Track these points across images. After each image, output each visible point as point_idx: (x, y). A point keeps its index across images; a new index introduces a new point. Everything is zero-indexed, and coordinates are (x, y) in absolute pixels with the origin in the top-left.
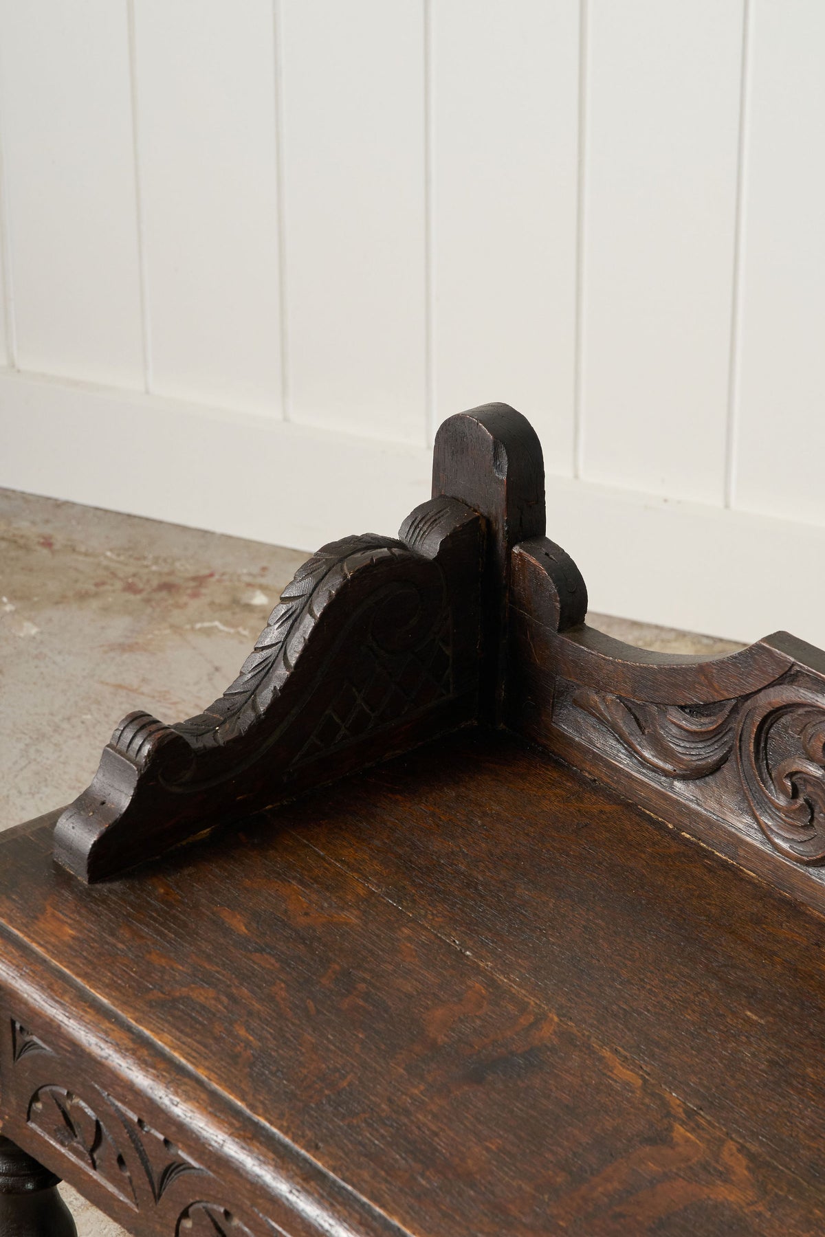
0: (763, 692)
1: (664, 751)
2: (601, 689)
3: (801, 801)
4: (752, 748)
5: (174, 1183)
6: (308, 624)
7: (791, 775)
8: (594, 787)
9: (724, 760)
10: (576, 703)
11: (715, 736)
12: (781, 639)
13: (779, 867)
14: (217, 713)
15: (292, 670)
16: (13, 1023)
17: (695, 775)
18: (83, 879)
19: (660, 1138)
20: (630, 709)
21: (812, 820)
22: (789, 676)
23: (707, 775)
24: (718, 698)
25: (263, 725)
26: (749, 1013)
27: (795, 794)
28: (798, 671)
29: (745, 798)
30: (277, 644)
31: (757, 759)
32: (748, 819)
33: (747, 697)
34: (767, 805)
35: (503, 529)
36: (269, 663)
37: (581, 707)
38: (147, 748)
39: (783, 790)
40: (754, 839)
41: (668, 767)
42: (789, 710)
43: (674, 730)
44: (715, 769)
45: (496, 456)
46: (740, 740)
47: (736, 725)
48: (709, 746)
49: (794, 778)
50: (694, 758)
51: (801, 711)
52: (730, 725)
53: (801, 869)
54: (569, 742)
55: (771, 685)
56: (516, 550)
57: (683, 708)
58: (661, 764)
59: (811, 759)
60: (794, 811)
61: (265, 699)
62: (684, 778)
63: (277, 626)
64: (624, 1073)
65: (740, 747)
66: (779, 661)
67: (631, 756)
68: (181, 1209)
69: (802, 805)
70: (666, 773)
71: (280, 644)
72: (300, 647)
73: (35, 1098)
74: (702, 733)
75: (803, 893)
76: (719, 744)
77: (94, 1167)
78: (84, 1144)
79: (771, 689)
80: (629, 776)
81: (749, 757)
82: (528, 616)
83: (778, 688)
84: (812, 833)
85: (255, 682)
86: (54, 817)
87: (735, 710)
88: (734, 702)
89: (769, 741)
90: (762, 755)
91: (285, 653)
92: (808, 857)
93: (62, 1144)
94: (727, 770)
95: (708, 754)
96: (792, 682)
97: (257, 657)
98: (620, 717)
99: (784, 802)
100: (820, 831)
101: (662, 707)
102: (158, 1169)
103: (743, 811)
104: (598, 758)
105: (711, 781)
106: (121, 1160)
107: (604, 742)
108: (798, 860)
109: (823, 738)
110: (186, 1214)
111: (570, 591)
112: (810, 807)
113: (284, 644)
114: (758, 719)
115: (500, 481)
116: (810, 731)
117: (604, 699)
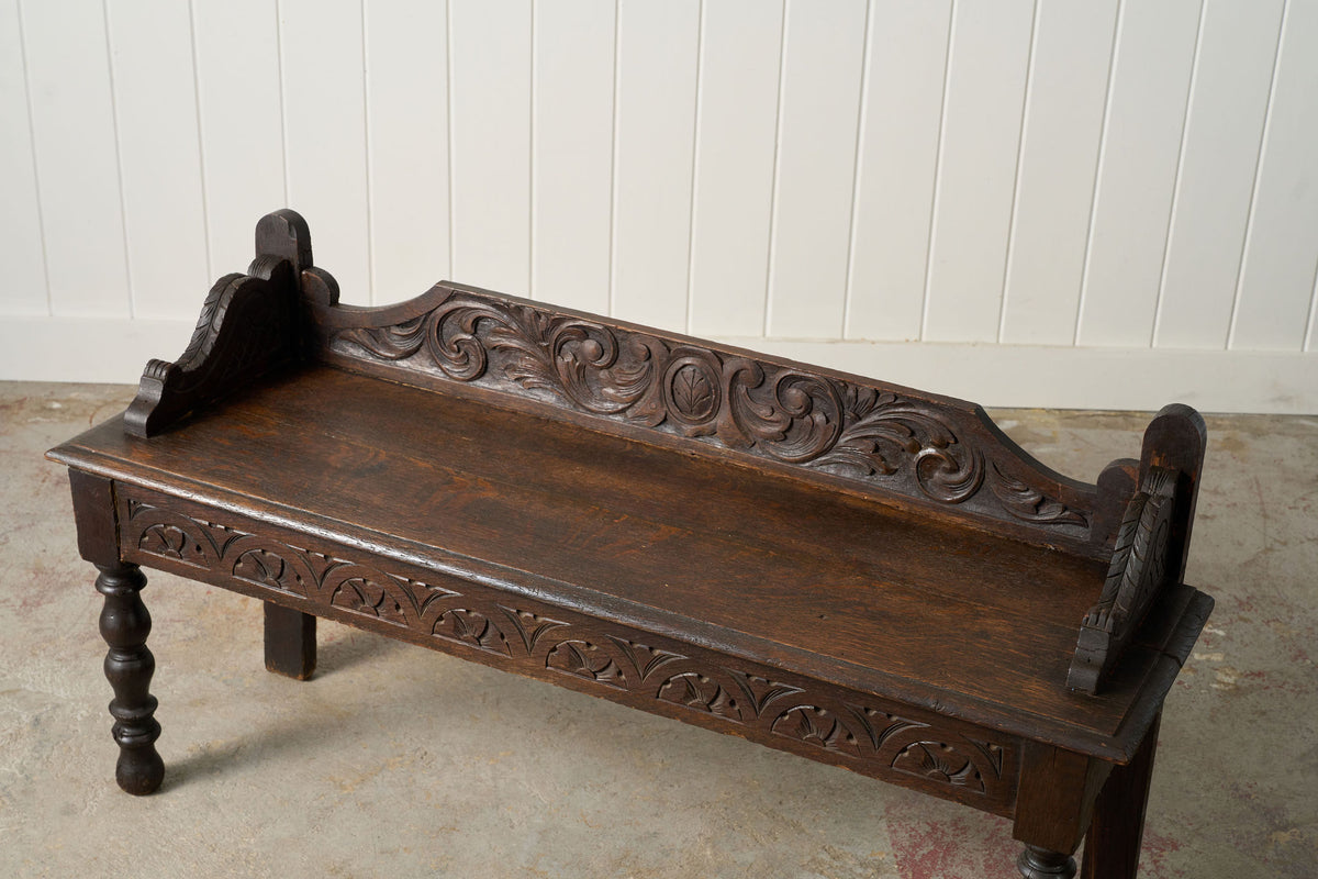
0: (439, 308)
1: (391, 349)
2: (354, 328)
3: (462, 353)
4: (436, 335)
5: (232, 547)
6: (222, 313)
7: (456, 343)
8: (354, 373)
9: (421, 345)
10: (342, 338)
11: (416, 335)
12: (442, 282)
13: (454, 386)
15: (219, 333)
16: (129, 501)
17: (407, 355)
18: (144, 436)
19: (450, 482)
20: (370, 334)
21: (468, 361)
22: (452, 297)
23: (413, 354)
24: (416, 316)
25: (209, 361)
26: (463, 438)
27: (459, 351)
28: (455, 294)
29: (434, 359)
30: (207, 324)
31: (438, 340)
32: (435, 369)
33: (432, 311)
34: (445, 359)
35: (297, 264)
36: (205, 334)
37: (346, 339)
38: (164, 374)
39: (453, 351)
40: (440, 376)
41: (393, 355)
42: (452, 313)
43: (396, 338)
44: (416, 350)
45: (290, 231)
46: (429, 333)
47: (427, 327)
48: (413, 340)
50: (407, 348)
51: (459, 311)
52: (423, 328)
53: (466, 384)
54: (341, 357)
55: (443, 303)
56: (304, 273)
57: (398, 326)
58: (389, 355)
59: (466, 332)
60: (459, 358)
61: (208, 349)
62: (401, 358)
63: (205, 316)
64: (422, 465)
65: (429, 336)
66: (447, 291)
67: (372, 355)
68: (234, 560)
69: (463, 355)
70: (392, 359)
71: (209, 324)
72: (221, 323)
73: (144, 535)
74: (409, 335)
75: (467, 394)
76: (418, 338)
77: (181, 558)
78: (175, 548)
79: (443, 306)
80: (374, 365)
81: (434, 340)
82: (312, 303)
83: (446, 304)
84: (469, 366)
85: (200, 342)
86: (123, 414)
87: (425, 320)
88: (424, 316)
89: (443, 330)
90: (440, 337)
91: (213, 327)
92: (468, 377)
93: (161, 553)
94: (423, 350)
95: (411, 344)
96: (453, 300)
97: (199, 332)
98: (365, 339)
99: (453, 356)
100: (473, 365)
101: (388, 328)
102: (221, 544)
103: (433, 366)
104: (355, 360)
105: (415, 356)
106: (199, 549)
107: (358, 353)
108: (463, 380)
109: (471, 321)
110: (238, 561)
111: (334, 288)
112: (466, 354)
113: (211, 323)
114: (437, 321)
115: (293, 242)
116: (464, 319)
117: (356, 333)
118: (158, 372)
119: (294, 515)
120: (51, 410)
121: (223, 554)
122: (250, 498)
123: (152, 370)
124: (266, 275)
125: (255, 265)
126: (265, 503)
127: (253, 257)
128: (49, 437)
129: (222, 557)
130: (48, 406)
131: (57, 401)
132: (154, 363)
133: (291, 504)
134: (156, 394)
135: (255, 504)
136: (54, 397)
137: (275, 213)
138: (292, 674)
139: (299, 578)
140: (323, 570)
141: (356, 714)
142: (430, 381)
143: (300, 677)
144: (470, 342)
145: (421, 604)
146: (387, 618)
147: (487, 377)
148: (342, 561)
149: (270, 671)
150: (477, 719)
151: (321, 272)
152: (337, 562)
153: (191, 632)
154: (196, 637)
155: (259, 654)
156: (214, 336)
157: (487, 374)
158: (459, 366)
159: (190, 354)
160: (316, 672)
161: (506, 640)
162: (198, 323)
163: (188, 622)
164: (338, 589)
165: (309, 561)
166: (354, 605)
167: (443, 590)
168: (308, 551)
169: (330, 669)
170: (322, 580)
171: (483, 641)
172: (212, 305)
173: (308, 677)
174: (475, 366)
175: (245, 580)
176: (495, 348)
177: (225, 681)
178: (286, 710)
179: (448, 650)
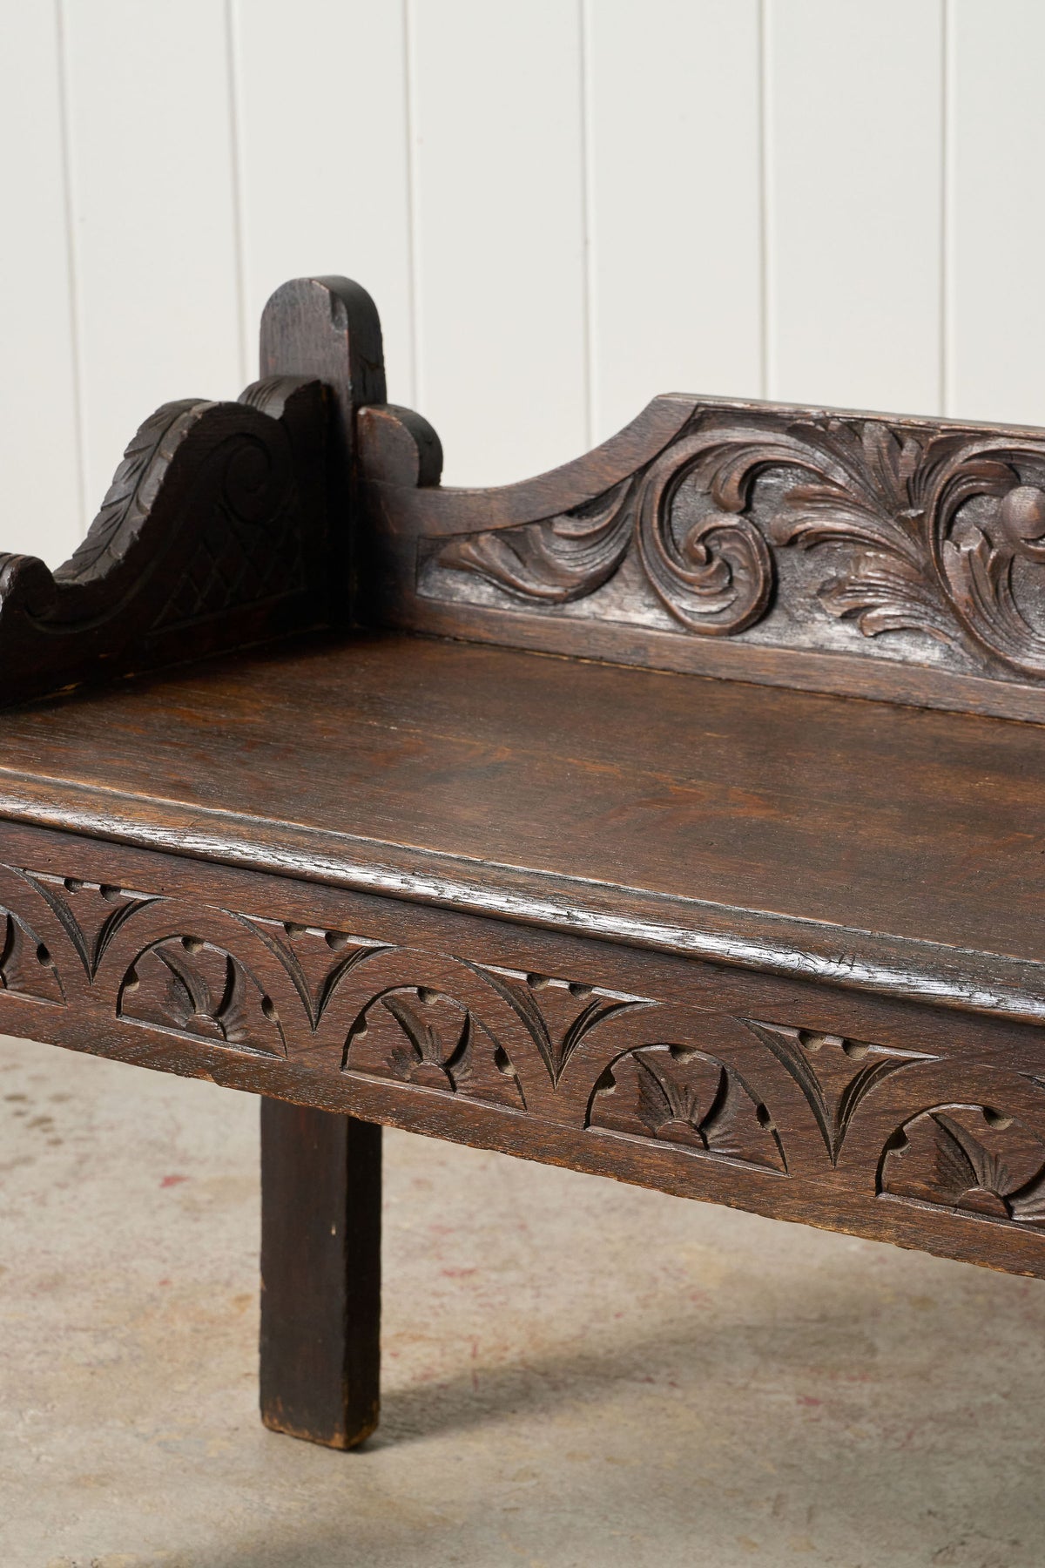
0: (664, 455)
1: (552, 574)
2: (471, 536)
3: (716, 562)
4: (655, 521)
5: (119, 938)
6: (159, 470)
7: (703, 538)
9: (622, 558)
10: (445, 562)
11: (609, 534)
14: (69, 569)
15: (149, 513)
17: (593, 585)
20: (508, 544)
21: (731, 581)
22: (694, 423)
23: (603, 584)
24: (611, 481)
25: (121, 572)
27: (710, 560)
28: (703, 413)
29: (652, 589)
30: (126, 497)
31: (662, 536)
32: (655, 613)
33: (645, 470)
34: (675, 584)
35: (347, 387)
36: (118, 519)
37: (450, 563)
38: (7, 576)
39: (695, 560)
40: (666, 628)
41: (556, 591)
42: (695, 464)
43: (563, 544)
44: (611, 573)
45: (334, 311)
46: (641, 523)
47: (633, 509)
48: (603, 547)
49: (706, 542)
50: (588, 566)
51: (709, 458)
52: (626, 514)
53: (725, 642)
54: (438, 608)
55: (673, 442)
56: (362, 412)
57: (570, 512)
58: (550, 590)
59: (724, 508)
60: (710, 577)
61: (121, 547)
62: (577, 596)
63: (124, 480)
64: (597, 769)
65: (641, 531)
66: (681, 408)
67: (512, 597)
68: (122, 972)
69: (719, 566)
70: (556, 599)
71: (130, 497)
72: (155, 491)
74: (596, 533)
75: (730, 667)
76: (615, 540)
77: (5, 985)
79: (673, 448)
80: (513, 620)
81: (653, 536)
82: (380, 483)
83: (681, 443)
84: (732, 596)
85: (108, 536)
87: (632, 490)
88: (630, 481)
89: (674, 513)
90: (666, 530)
91: (138, 502)
92: (730, 623)
94: (626, 570)
95: (599, 557)
96: (696, 431)
97: (106, 516)
98: (495, 554)
99: (693, 573)
100: (742, 590)
101: (546, 522)
102: (92, 933)
103: (650, 607)
104: (474, 613)
105: (608, 589)
106: (43, 954)
107: (480, 594)
108: (718, 634)
109: (737, 476)
110: (130, 977)
111: (428, 447)
112: (727, 566)
113: (134, 496)
114: (660, 488)
115: (341, 337)
116: (722, 475)
117: (476, 544)
119: (258, 834)
121: (96, 959)
122: (161, 806)
124: (274, 409)
129: (95, 970)
135: (167, 815)
138: (320, 1438)
139: (267, 1005)
140: (323, 975)
142: (640, 640)
143: (338, 1440)
144: (735, 533)
145: (556, 1041)
146: (476, 1095)
147: (777, 621)
148: (368, 943)
149: (271, 1429)
150: (755, 1545)
151: (398, 410)
152: (358, 949)
154: (117, 1361)
156: (138, 519)
157: (776, 612)
158: (712, 596)
161: (772, 1126)
162: (108, 497)
164: (359, 1025)
165: (294, 956)
166: (397, 1062)
167: (613, 995)
168: (289, 927)
169: (412, 1431)
170: (321, 1004)
171: (713, 1133)
172: (138, 455)
173: (355, 1446)
174: (746, 592)
175: (144, 1025)
176: (792, 541)
177: (163, 1444)
178: (293, 1505)
179: (625, 1171)
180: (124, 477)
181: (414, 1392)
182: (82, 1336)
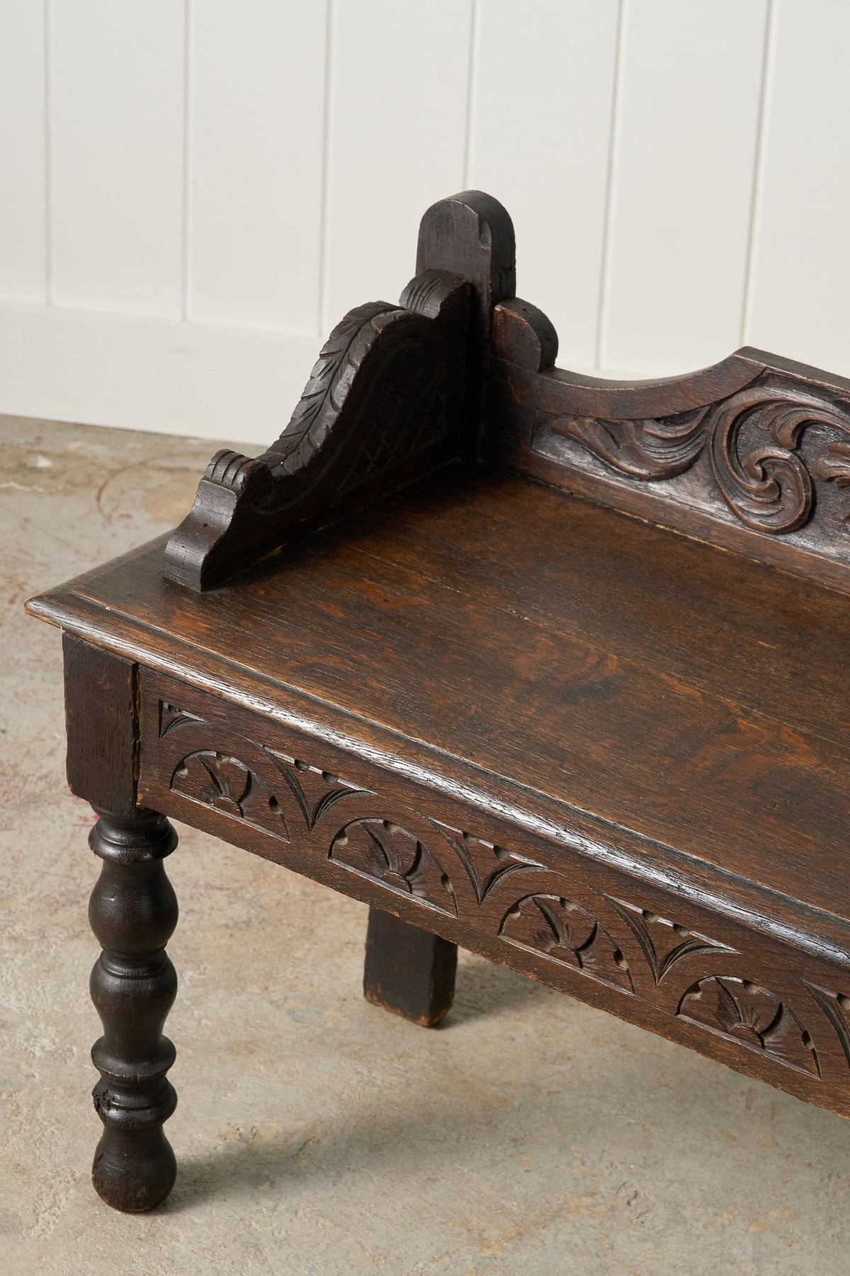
0: (735, 396)
1: (640, 459)
2: (578, 416)
3: (770, 481)
4: (725, 444)
5: (332, 809)
6: (350, 373)
7: (760, 462)
8: (570, 497)
9: (696, 459)
10: (556, 432)
11: (689, 439)
12: (746, 351)
13: (749, 539)
14: (278, 451)
15: (340, 411)
16: (161, 703)
17: (669, 474)
18: (197, 588)
19: (731, 729)
20: (606, 429)
21: (780, 496)
22: (761, 379)
23: (679, 474)
24: (693, 406)
25: (319, 458)
26: (761, 643)
27: (765, 478)
28: (769, 374)
29: (717, 487)
30: (322, 392)
31: (729, 453)
32: (718, 505)
33: (719, 403)
34: (737, 490)
35: (488, 291)
36: (316, 409)
37: (560, 433)
38: (240, 478)
39: (755, 476)
40: (726, 519)
41: (644, 472)
42: (759, 407)
43: (651, 441)
44: (686, 468)
45: (481, 231)
46: (713, 440)
47: (710, 428)
48: (682, 449)
49: (763, 464)
50: (670, 460)
51: (770, 407)
52: (703, 429)
53: (771, 538)
54: (550, 464)
55: (744, 389)
56: (498, 308)
57: (658, 420)
58: (637, 470)
59: (780, 445)
60: (764, 491)
61: (319, 437)
62: (658, 479)
63: (320, 377)
64: (683, 689)
65: (713, 445)
66: (752, 368)
67: (606, 468)
68: (335, 831)
69: (772, 484)
70: (641, 478)
71: (326, 391)
72: (346, 392)
73: (181, 766)
74: (677, 438)
75: (772, 557)
76: (692, 446)
77: (242, 815)
78: (232, 795)
79: (744, 393)
80: (607, 486)
81: (721, 452)
82: (508, 363)
83: (750, 391)
84: (780, 507)
85: (306, 424)
86: (161, 542)
87: (708, 415)
88: (707, 408)
89: (740, 437)
90: (733, 449)
91: (331, 398)
92: (777, 526)
93: (207, 801)
94: (699, 468)
95: (678, 456)
96: (762, 385)
97: (306, 405)
98: (597, 438)
99: (754, 485)
100: (789, 505)
101: (639, 422)
102: (314, 800)
103: (714, 499)
104: (575, 474)
105: (683, 478)
106: (273, 802)
107: (580, 460)
108: (767, 531)
109: (792, 425)
110: (341, 835)
111: (548, 338)
112: (778, 486)
113: (328, 391)
114: (730, 420)
115: (486, 252)
116: (779, 422)
117: (582, 424)
118: (231, 474)
119: (448, 767)
120: (35, 470)
121: (315, 817)
122: (372, 726)
123: (221, 470)
124: (432, 309)
125: (414, 289)
126: (398, 737)
127: (411, 273)
128: (27, 520)
129: (313, 824)
130: (30, 461)
131: (45, 454)
132: (227, 457)
133: (444, 747)
134: (224, 515)
135: (380, 737)
136: (42, 448)
137: (457, 197)
138: (410, 1013)
139: (445, 879)
140: (489, 871)
141: (516, 1103)
142: (708, 525)
143: (423, 1020)
144: (786, 464)
145: (660, 957)
146: (597, 974)
147: (811, 531)
148: (525, 860)
149: (371, 1001)
150: (734, 1139)
151: (528, 309)
152: (517, 862)
153: (239, 911)
154: (248, 923)
155: (355, 967)
156: (331, 414)
157: (812, 524)
158: (762, 505)
159: (288, 443)
160: (451, 1013)
161: (812, 1046)
162: (308, 387)
163: (235, 892)
164: (514, 909)
165: (467, 853)
166: (539, 940)
167: (704, 938)
168: (465, 835)
169: (478, 1009)
170: (486, 889)
171: (769, 1040)
172: (333, 359)
173: (437, 1020)
174: (792, 506)
175: (350, 869)
176: (831, 480)
177: (291, 1012)
178: (393, 1080)
179: (703, 1046)
180: (320, 374)
181: (474, 968)
182: (219, 895)
